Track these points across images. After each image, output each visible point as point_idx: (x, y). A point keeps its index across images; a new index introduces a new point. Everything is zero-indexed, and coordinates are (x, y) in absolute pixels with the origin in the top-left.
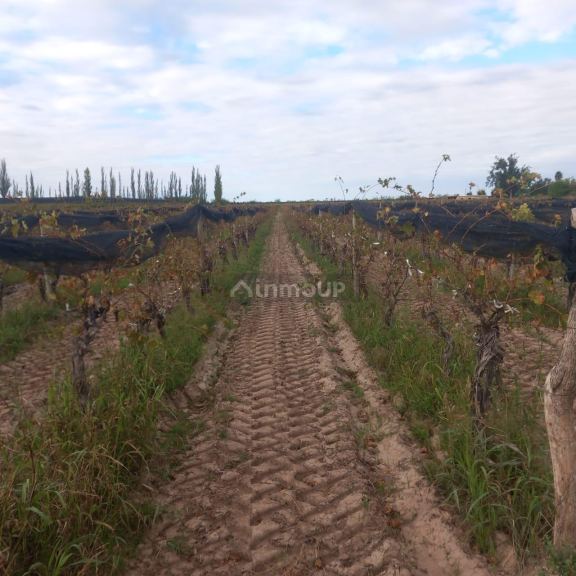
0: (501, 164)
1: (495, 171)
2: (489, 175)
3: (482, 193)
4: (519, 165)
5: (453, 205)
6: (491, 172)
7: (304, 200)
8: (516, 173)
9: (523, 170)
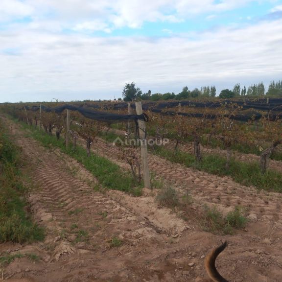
0: (128, 86)
1: (126, 90)
2: (123, 91)
3: (120, 99)
4: (136, 87)
5: (107, 105)
6: (124, 90)
7: (36, 102)
8: (135, 91)
9: (138, 89)
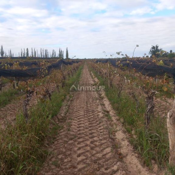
0: (153, 48)
1: (152, 50)
3: (147, 57)
4: (159, 48)
5: (139, 60)
6: (150, 50)
8: (158, 51)
9: (160, 50)
